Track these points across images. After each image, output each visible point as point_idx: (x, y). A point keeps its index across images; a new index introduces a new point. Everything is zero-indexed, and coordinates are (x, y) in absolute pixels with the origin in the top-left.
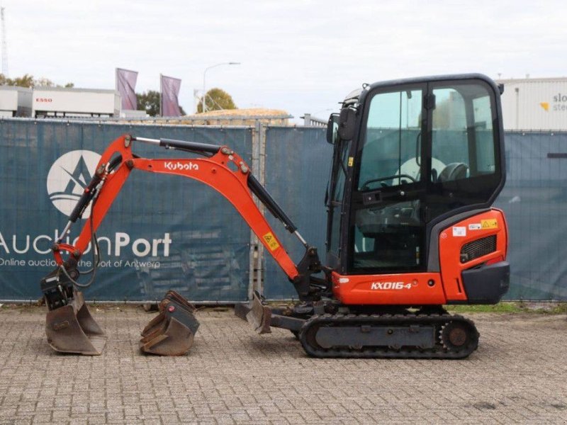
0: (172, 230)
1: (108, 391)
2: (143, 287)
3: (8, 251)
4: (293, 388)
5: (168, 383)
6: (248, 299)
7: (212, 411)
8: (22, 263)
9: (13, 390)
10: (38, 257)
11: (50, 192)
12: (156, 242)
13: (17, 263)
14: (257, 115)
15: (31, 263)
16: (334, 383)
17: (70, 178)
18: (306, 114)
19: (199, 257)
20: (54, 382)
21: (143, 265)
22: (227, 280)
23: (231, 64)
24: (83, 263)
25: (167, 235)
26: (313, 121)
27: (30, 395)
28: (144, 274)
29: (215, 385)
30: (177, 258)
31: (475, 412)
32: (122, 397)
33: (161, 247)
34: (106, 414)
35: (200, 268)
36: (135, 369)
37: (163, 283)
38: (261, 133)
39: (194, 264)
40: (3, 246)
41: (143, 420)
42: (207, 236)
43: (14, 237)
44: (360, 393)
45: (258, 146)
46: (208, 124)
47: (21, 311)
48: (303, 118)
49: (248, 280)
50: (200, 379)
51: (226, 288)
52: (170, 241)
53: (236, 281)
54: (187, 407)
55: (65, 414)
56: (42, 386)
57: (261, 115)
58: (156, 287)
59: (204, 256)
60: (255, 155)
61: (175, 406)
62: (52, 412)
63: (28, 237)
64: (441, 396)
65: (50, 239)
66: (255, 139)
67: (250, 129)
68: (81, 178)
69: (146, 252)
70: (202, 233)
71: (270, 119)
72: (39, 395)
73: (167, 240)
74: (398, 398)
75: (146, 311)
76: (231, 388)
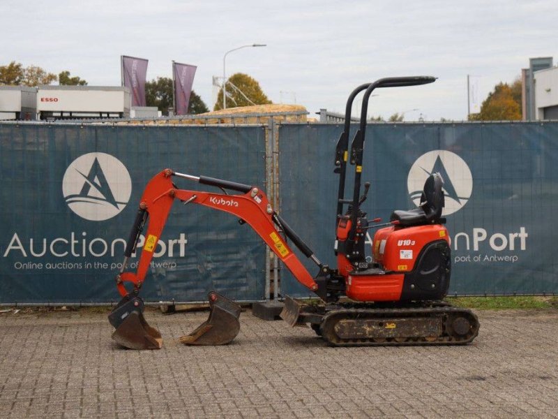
0: (187, 231)
1: (130, 374)
2: (160, 290)
3: (25, 255)
4: (302, 369)
5: (185, 367)
6: (265, 299)
7: (225, 386)
8: (39, 266)
9: (44, 376)
10: (55, 260)
11: (65, 195)
12: (171, 243)
13: (34, 266)
14: (272, 111)
15: (48, 266)
16: (341, 365)
17: (85, 180)
18: (321, 110)
19: (215, 258)
20: (80, 369)
21: (159, 265)
22: (244, 280)
23: (254, 46)
24: (100, 266)
25: (183, 236)
26: (330, 116)
27: (60, 378)
28: (160, 276)
29: (229, 368)
30: (193, 260)
31: (466, 382)
32: (144, 378)
33: (176, 247)
34: (131, 390)
35: (216, 269)
36: (154, 358)
37: (179, 285)
38: (274, 131)
39: (210, 266)
40: (20, 250)
41: (164, 393)
42: (223, 237)
43: (31, 240)
44: (362, 371)
45: (272, 145)
46: (222, 122)
47: (39, 316)
48: (319, 113)
49: (265, 280)
50: (216, 364)
51: (243, 289)
52: (186, 241)
53: (253, 280)
54: (202, 383)
55: (94, 390)
56: (70, 372)
57: (276, 111)
58: (173, 289)
59: (220, 258)
60: (269, 153)
61: (192, 382)
62: (82, 389)
63: (45, 240)
64: (438, 372)
65: (67, 242)
66: (268, 136)
67: (263, 127)
68: (96, 180)
69: (162, 253)
70: (217, 234)
71: (285, 116)
72: (68, 379)
73: (183, 241)
74: (397, 374)
75: (163, 313)
76: (244, 370)
